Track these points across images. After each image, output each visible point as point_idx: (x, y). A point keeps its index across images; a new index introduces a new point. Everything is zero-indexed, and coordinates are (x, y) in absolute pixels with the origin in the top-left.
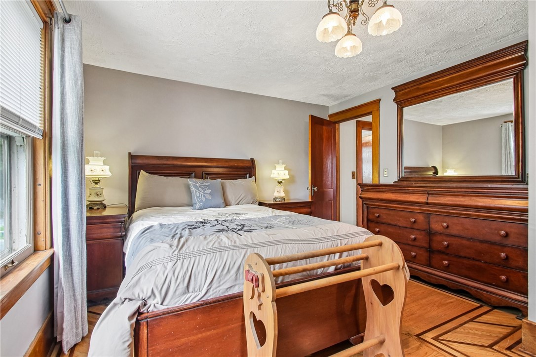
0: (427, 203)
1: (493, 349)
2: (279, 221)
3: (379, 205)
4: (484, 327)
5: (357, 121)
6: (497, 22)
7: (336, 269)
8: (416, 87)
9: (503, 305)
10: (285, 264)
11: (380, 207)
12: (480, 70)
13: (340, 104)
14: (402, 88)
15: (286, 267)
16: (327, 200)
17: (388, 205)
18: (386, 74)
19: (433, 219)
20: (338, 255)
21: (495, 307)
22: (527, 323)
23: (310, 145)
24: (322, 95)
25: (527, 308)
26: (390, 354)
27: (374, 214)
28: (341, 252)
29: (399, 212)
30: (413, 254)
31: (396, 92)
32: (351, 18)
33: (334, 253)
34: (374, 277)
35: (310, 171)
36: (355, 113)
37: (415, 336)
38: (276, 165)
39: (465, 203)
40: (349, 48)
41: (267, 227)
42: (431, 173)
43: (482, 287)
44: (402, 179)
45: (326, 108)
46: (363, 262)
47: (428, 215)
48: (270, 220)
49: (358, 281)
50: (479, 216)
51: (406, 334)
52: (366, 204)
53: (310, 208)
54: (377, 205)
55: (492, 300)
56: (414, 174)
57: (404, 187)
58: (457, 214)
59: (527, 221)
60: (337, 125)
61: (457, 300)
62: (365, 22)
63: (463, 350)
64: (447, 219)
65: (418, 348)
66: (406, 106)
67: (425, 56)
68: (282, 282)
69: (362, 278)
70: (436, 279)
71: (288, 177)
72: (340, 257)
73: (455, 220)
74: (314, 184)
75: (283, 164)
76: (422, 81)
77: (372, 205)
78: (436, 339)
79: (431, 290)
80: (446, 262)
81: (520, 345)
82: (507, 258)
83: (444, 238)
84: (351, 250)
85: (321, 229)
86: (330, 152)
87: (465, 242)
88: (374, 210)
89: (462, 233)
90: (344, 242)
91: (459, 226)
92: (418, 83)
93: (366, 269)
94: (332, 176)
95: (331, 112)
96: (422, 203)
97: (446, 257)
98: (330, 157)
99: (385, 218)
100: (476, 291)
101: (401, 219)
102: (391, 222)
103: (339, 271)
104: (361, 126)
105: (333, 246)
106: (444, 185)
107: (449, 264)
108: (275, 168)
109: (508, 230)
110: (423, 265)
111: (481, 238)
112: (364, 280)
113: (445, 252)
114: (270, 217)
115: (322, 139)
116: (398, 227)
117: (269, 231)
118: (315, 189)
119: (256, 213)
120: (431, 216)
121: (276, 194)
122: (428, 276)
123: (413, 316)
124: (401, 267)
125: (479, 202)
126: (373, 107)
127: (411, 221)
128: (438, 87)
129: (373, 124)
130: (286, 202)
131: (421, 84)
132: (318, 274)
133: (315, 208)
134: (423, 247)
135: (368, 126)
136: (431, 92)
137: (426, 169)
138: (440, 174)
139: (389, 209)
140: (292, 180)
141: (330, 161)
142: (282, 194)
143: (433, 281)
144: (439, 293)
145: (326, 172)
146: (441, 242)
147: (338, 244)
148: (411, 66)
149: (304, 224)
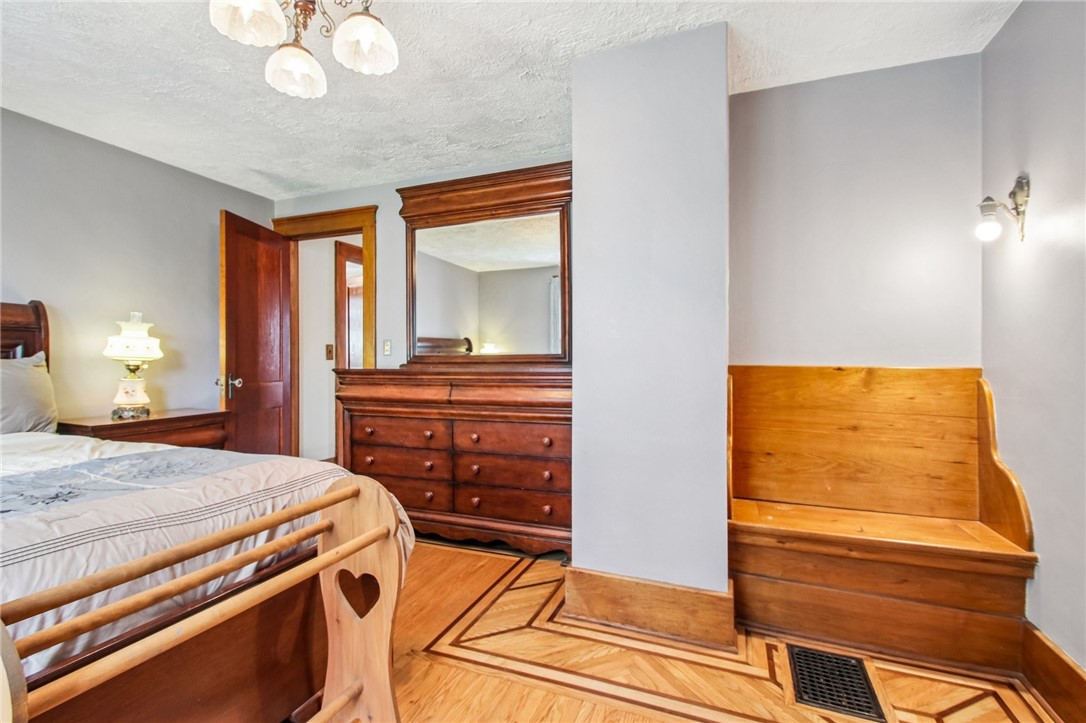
0: (450, 402)
1: (532, 628)
2: (106, 475)
3: (373, 411)
4: (524, 593)
5: (336, 242)
6: (540, 121)
7: (258, 570)
8: (435, 196)
9: (547, 550)
10: (98, 598)
11: (374, 415)
12: (520, 190)
13: (301, 200)
14: (414, 194)
15: (105, 602)
16: (269, 405)
17: (388, 409)
18: (386, 159)
19: (459, 429)
20: (264, 535)
21: (538, 557)
22: (571, 572)
23: (224, 280)
24: (254, 171)
25: (570, 546)
26: (371, 715)
27: (363, 428)
28: (272, 528)
29: (407, 421)
30: (429, 494)
31: (403, 198)
32: (298, 11)
33: (255, 533)
34: (343, 565)
35: (222, 342)
36: (329, 225)
37: (424, 650)
38: (123, 324)
39: (501, 399)
40: (298, 78)
41: (57, 496)
42: (463, 350)
43: (522, 528)
44: (414, 360)
45: (265, 203)
46: (323, 537)
47: (450, 422)
48: (75, 475)
49: (312, 583)
50: (518, 417)
51: (408, 654)
52: (349, 410)
53: (223, 428)
54: (369, 411)
55: (534, 546)
56: (437, 350)
57: (416, 374)
58: (490, 416)
59: (570, 419)
60: (292, 244)
61: (491, 558)
62: (327, 31)
63: (494, 647)
64: (478, 427)
65: (426, 674)
66: (420, 228)
67: (447, 145)
68: (88, 647)
69: (321, 573)
70: (462, 531)
71: (159, 354)
72: (270, 538)
73: (488, 427)
74: (233, 370)
75: (144, 320)
76: (444, 189)
77: (361, 411)
78: (456, 643)
79: (454, 552)
80: (476, 500)
81: (564, 607)
82: (551, 477)
83: (474, 459)
84: (299, 515)
85: (225, 479)
86: (277, 300)
87: (501, 462)
88: (364, 421)
89: (498, 448)
90: (281, 502)
91: (494, 436)
92: (438, 190)
93: (329, 550)
94: (281, 352)
95: (279, 213)
96: (442, 402)
97: (476, 491)
98: (277, 313)
99: (383, 435)
100: (515, 538)
101: (410, 434)
102: (394, 441)
103: (265, 571)
104: (343, 253)
105: (251, 518)
106: (473, 369)
107: (479, 502)
108: (118, 331)
109: (552, 435)
110: (441, 511)
111: (521, 452)
112: (324, 575)
113: (475, 482)
114: (80, 466)
115: (256, 270)
116: (405, 450)
117: (58, 509)
118: (236, 382)
119: (31, 459)
120: (456, 424)
121: (121, 400)
122: (451, 529)
123: (424, 611)
124: (392, 532)
125: (518, 395)
126: (363, 218)
127: (425, 436)
128: (466, 203)
129: (365, 252)
130: (153, 417)
131: (442, 193)
132: (209, 593)
133: (237, 426)
134: (443, 480)
135: (356, 254)
136: (457, 210)
137: (455, 343)
138: (475, 352)
139: (391, 417)
140: (173, 362)
141: (277, 319)
142: (142, 399)
143: (457, 536)
144: (467, 555)
145: (266, 344)
146: (469, 467)
147: (265, 509)
148: (427, 157)
149: (182, 472)
